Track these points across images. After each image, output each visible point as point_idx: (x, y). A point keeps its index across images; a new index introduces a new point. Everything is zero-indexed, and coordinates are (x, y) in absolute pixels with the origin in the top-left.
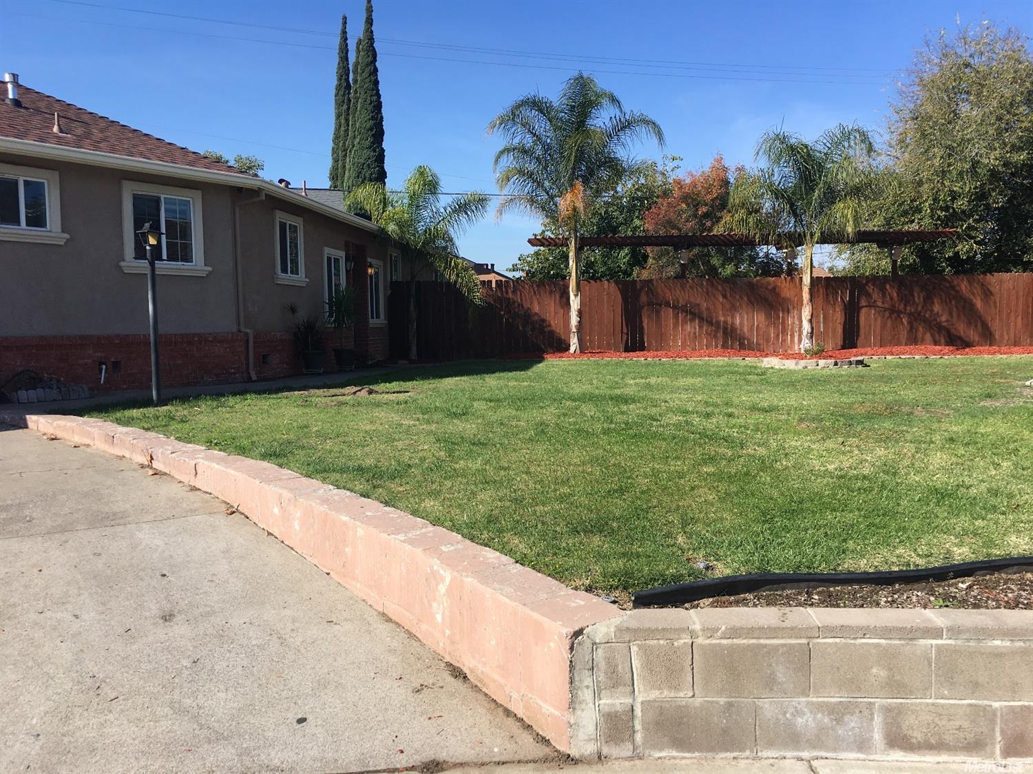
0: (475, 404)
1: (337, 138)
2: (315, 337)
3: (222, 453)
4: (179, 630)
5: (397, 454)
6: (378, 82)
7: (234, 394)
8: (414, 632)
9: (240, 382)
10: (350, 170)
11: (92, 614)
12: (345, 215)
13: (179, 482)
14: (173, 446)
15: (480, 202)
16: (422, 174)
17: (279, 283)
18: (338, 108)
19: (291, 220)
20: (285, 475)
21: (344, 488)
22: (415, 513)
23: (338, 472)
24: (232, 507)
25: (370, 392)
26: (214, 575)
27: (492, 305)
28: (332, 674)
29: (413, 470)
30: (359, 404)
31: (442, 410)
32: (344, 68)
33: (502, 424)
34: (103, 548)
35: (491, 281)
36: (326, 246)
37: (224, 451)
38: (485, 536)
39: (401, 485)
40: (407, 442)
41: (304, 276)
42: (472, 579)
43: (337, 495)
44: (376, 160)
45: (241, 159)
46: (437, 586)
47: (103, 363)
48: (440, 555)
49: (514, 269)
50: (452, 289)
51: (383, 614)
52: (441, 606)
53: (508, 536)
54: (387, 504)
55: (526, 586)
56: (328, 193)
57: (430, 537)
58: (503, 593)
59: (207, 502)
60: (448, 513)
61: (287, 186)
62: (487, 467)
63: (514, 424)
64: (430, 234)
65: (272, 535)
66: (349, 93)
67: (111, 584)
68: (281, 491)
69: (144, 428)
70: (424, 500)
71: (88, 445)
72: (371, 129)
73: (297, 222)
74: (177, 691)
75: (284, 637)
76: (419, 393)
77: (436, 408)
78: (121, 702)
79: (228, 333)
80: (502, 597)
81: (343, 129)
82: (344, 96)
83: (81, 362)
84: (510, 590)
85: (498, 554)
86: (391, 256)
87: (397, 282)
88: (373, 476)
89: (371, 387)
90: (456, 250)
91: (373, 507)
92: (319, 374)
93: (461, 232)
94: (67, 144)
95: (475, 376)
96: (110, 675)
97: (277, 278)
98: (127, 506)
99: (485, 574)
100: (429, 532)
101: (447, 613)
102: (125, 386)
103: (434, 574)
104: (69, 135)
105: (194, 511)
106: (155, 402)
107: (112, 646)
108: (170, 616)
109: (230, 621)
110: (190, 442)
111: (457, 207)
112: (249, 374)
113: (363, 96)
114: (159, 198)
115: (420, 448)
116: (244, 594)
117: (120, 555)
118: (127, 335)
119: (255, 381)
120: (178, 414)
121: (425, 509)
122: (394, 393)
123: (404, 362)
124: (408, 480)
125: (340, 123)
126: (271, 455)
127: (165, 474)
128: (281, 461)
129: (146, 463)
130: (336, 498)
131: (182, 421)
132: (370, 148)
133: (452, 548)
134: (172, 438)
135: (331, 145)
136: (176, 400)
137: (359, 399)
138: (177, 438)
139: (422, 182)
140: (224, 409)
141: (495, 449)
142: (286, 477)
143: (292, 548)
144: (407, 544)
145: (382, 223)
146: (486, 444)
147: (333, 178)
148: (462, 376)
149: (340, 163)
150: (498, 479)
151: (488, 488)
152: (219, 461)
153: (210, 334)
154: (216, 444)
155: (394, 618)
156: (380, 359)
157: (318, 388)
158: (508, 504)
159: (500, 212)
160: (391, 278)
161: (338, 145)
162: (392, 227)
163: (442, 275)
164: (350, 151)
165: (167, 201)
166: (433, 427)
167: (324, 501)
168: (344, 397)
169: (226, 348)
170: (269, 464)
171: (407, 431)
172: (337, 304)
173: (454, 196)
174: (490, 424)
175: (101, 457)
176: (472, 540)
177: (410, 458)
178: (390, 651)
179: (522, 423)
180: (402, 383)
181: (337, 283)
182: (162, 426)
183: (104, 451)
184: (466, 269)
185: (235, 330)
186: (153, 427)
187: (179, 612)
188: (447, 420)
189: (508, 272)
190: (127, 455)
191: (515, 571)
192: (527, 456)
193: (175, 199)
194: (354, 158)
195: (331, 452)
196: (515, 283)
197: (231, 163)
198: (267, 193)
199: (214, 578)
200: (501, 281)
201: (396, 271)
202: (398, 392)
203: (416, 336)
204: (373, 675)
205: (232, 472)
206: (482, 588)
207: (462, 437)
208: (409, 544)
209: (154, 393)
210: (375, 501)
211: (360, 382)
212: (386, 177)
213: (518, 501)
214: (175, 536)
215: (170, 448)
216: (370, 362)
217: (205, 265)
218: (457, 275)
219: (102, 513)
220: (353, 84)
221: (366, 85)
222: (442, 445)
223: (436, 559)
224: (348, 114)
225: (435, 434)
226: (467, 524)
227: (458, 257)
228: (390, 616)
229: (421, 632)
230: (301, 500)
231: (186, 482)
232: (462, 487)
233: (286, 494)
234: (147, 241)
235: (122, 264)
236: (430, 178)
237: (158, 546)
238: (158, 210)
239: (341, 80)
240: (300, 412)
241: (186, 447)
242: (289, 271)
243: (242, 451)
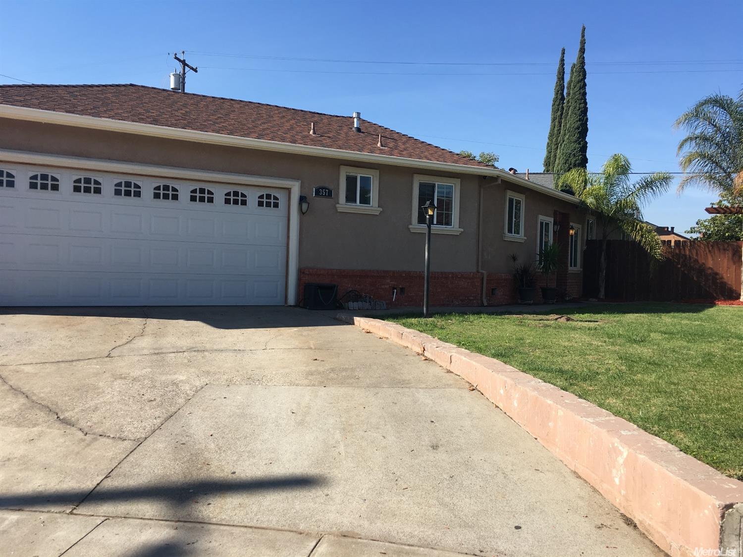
0: (652, 335)
1: (551, 135)
2: (529, 278)
3: (467, 350)
4: (441, 455)
5: (588, 364)
6: (586, 93)
7: (473, 314)
8: (597, 488)
9: (476, 306)
10: (559, 159)
11: (393, 437)
12: (553, 192)
13: (440, 366)
14: (437, 343)
15: (665, 179)
16: (616, 160)
17: (506, 239)
18: (554, 114)
19: (516, 196)
20: (509, 369)
21: (549, 382)
22: (601, 405)
23: (544, 371)
24: (473, 386)
25: (568, 320)
26: (462, 426)
27: (671, 259)
28: (538, 503)
29: (600, 376)
30: (560, 327)
31: (624, 337)
32: (560, 85)
33: (674, 351)
34: (398, 400)
35: (670, 241)
36: (541, 215)
37: (468, 349)
38: (656, 428)
39: (591, 386)
40: (596, 357)
41: (523, 235)
42: (645, 456)
43: (545, 386)
44: (580, 151)
45: (484, 155)
46: (616, 459)
47: (395, 288)
48: (620, 437)
49: (692, 231)
50: (637, 247)
51: (575, 472)
52: (619, 472)
53: (674, 431)
54: (580, 397)
55: (687, 468)
56: (542, 176)
57: (613, 423)
58: (669, 469)
59: (457, 380)
60: (627, 409)
61: (514, 173)
62: (660, 381)
63: (684, 352)
64: (620, 205)
65: (498, 407)
66: (563, 103)
67: (403, 422)
68: (505, 379)
69: (419, 331)
70: (608, 398)
71: (387, 338)
72: (578, 128)
73: (521, 198)
74: (441, 492)
75: (506, 473)
76: (606, 323)
77: (620, 335)
78: (409, 491)
79: (470, 273)
80: (668, 472)
81: (556, 129)
82: (558, 105)
83: (383, 287)
84: (674, 468)
85: (666, 442)
86: (588, 220)
87: (592, 241)
88: (570, 377)
89: (568, 316)
90: (641, 217)
91: (569, 397)
92: (530, 304)
93: (647, 203)
94: (384, 153)
95: (653, 314)
96: (403, 475)
97: (505, 237)
98: (411, 377)
99: (654, 454)
100: (612, 420)
101: (623, 478)
102: (406, 304)
103: (615, 449)
104: (386, 148)
105: (449, 386)
106: (425, 315)
107: (404, 458)
108: (436, 446)
109: (472, 456)
110: (447, 342)
111: (645, 184)
112: (482, 301)
113: (573, 104)
114: (435, 184)
115: (606, 362)
116: (481, 442)
117: (407, 405)
118: (409, 272)
119: (486, 306)
120: (438, 324)
121: (609, 404)
122: (586, 321)
123: (594, 300)
124: (596, 383)
125: (555, 125)
126: (499, 356)
127: (432, 360)
128: (505, 360)
129: (421, 352)
130: (544, 388)
131: (441, 328)
132: (575, 142)
133: (630, 433)
134: (436, 338)
135: (547, 141)
136: (437, 314)
137: (560, 324)
138: (439, 339)
139: (615, 166)
140: (467, 323)
141: (667, 369)
142: (509, 370)
143: (511, 418)
144: (595, 425)
145: (583, 197)
146: (660, 365)
147: (547, 165)
148: (642, 312)
149: (552, 154)
150: (668, 391)
151: (660, 396)
152: (466, 355)
153: (460, 273)
154: (463, 344)
155: (583, 476)
156: (575, 297)
157: (530, 314)
158: (676, 409)
159: (682, 187)
160: (587, 238)
161: (552, 141)
162: (590, 201)
163: (629, 236)
164: (561, 145)
165: (440, 187)
166: (617, 348)
167: (535, 389)
168: (549, 322)
169: (468, 283)
170: (498, 361)
171: (597, 349)
172: (546, 255)
173: (642, 176)
174: (664, 351)
175: (394, 346)
176: (645, 429)
177: (598, 368)
178: (579, 497)
179: (692, 352)
180: (592, 315)
181: (547, 241)
182: (429, 330)
183: (396, 343)
184: (650, 232)
185: (475, 270)
186: (425, 331)
187: (441, 445)
188: (628, 345)
189: (686, 234)
190: (410, 346)
191: (679, 456)
192: (694, 377)
193: (444, 185)
194: (563, 150)
195: (539, 357)
196: (692, 243)
197: (477, 158)
198: (502, 179)
199: (462, 428)
200: (679, 241)
201: (591, 232)
202: (589, 321)
203: (605, 280)
204: (567, 510)
205: (474, 363)
206: (651, 463)
207: (640, 358)
208: (597, 426)
209: (425, 309)
210: (571, 394)
211: (560, 312)
212: (587, 163)
213: (685, 409)
214: (438, 399)
215: (435, 344)
216: (567, 299)
217: (459, 228)
218: (642, 236)
219: (397, 379)
220: (567, 96)
221: (577, 97)
222: (623, 361)
223: (616, 439)
224: (561, 118)
225: (618, 353)
226: (642, 418)
227: (642, 222)
228: (579, 474)
229: (602, 489)
230: (519, 386)
231: (445, 367)
232: (639, 392)
233: (509, 381)
234: (427, 213)
235: (410, 226)
236: (623, 163)
237: (429, 404)
238: (434, 192)
239: (557, 94)
240: (517, 329)
241: (445, 345)
242: (513, 232)
243: (480, 350)
